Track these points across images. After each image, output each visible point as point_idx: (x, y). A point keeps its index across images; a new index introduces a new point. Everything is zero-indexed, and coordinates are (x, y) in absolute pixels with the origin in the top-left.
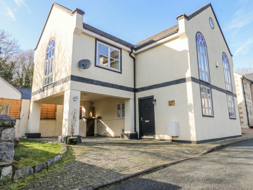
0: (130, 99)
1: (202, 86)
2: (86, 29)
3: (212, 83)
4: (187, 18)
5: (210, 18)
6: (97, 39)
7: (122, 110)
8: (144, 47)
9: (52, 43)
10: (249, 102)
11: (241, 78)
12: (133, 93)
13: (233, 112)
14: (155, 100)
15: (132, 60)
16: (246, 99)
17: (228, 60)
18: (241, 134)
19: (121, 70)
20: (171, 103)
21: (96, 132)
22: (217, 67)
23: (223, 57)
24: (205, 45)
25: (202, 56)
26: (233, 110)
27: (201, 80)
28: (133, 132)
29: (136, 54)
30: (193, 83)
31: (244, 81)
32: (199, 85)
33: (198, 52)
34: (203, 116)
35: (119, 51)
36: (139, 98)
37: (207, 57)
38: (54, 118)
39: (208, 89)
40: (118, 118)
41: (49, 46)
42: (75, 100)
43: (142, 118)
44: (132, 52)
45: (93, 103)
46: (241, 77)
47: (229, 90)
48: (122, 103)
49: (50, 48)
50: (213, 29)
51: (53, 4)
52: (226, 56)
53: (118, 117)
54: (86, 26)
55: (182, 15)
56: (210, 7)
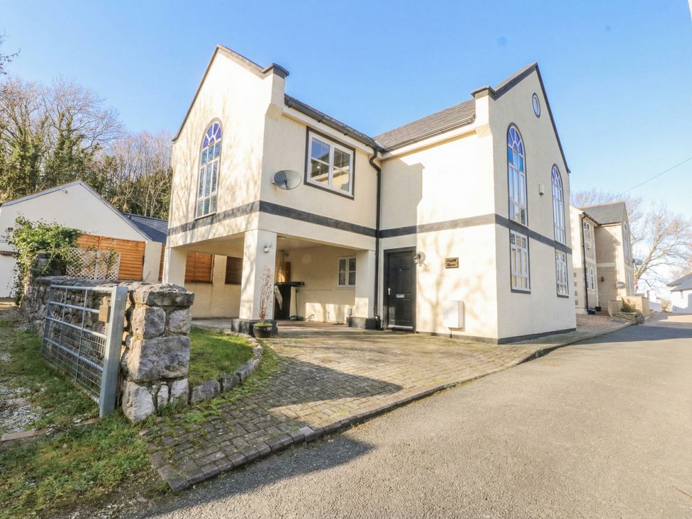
0: (367, 250)
1: (512, 232)
2: (290, 106)
3: (531, 227)
4: (495, 95)
5: (534, 94)
6: (309, 129)
7: (349, 272)
8: (399, 148)
9: (216, 130)
10: (590, 264)
11: (580, 215)
12: (374, 239)
13: (564, 283)
14: (419, 256)
15: (375, 172)
16: (586, 258)
17: (561, 182)
18: (575, 326)
19: (353, 194)
20: (452, 263)
21: (292, 312)
22: (541, 194)
23: (552, 173)
24: (521, 149)
25: (515, 174)
26: (564, 279)
27: (512, 221)
28: (372, 316)
29: (382, 161)
30: (499, 226)
31: (584, 221)
32: (508, 229)
33: (510, 164)
34: (513, 291)
35: (350, 152)
36: (385, 251)
37: (524, 175)
38: (208, 280)
39: (523, 239)
40: (341, 286)
41: (207, 135)
42: (266, 250)
43: (389, 289)
44: (375, 156)
45: (287, 255)
46: (581, 212)
47: (559, 241)
48: (349, 258)
49: (209, 140)
50: (538, 116)
51: (218, 48)
52: (558, 173)
53: (340, 284)
54: (289, 102)
55: (485, 89)
56: (535, 72)
